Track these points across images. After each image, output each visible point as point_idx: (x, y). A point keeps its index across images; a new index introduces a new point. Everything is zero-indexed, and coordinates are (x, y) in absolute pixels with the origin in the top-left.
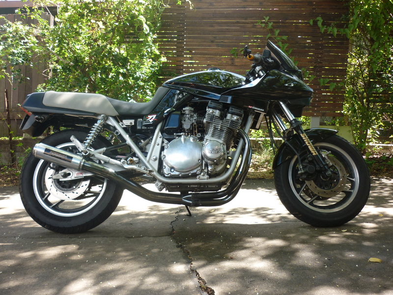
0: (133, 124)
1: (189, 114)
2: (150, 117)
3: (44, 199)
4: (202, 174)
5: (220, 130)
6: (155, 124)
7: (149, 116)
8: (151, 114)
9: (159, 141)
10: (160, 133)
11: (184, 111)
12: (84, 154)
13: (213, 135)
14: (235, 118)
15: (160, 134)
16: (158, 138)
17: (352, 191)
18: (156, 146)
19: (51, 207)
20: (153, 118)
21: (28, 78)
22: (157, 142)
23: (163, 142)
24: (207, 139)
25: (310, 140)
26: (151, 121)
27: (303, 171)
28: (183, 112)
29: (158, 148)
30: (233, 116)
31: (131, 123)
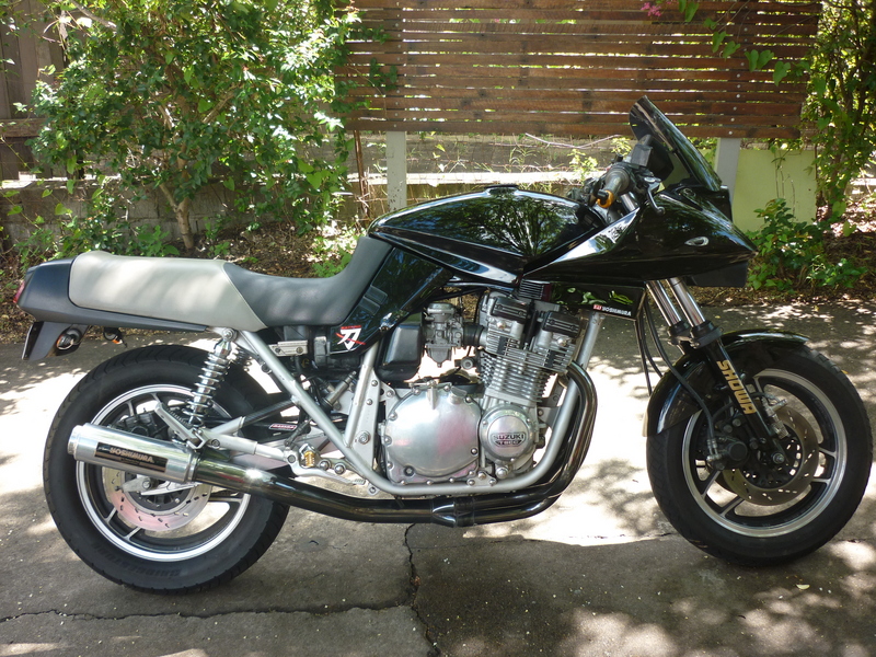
0: (305, 351)
1: (442, 323)
2: (346, 332)
3: (108, 520)
4: (480, 475)
5: (523, 374)
6: (359, 353)
7: (343, 332)
8: (348, 325)
9: (373, 393)
10: (373, 373)
11: (430, 315)
12: (194, 447)
13: (504, 388)
14: (560, 341)
15: (374, 377)
16: (370, 387)
17: (828, 481)
18: (365, 406)
19: (128, 537)
20: (355, 338)
21: (10, 61)
22: (367, 397)
23: (382, 392)
24: (490, 397)
25: (739, 373)
26: (349, 346)
27: (717, 456)
28: (427, 318)
29: (370, 413)
30: (556, 336)
31: (300, 350)
